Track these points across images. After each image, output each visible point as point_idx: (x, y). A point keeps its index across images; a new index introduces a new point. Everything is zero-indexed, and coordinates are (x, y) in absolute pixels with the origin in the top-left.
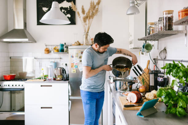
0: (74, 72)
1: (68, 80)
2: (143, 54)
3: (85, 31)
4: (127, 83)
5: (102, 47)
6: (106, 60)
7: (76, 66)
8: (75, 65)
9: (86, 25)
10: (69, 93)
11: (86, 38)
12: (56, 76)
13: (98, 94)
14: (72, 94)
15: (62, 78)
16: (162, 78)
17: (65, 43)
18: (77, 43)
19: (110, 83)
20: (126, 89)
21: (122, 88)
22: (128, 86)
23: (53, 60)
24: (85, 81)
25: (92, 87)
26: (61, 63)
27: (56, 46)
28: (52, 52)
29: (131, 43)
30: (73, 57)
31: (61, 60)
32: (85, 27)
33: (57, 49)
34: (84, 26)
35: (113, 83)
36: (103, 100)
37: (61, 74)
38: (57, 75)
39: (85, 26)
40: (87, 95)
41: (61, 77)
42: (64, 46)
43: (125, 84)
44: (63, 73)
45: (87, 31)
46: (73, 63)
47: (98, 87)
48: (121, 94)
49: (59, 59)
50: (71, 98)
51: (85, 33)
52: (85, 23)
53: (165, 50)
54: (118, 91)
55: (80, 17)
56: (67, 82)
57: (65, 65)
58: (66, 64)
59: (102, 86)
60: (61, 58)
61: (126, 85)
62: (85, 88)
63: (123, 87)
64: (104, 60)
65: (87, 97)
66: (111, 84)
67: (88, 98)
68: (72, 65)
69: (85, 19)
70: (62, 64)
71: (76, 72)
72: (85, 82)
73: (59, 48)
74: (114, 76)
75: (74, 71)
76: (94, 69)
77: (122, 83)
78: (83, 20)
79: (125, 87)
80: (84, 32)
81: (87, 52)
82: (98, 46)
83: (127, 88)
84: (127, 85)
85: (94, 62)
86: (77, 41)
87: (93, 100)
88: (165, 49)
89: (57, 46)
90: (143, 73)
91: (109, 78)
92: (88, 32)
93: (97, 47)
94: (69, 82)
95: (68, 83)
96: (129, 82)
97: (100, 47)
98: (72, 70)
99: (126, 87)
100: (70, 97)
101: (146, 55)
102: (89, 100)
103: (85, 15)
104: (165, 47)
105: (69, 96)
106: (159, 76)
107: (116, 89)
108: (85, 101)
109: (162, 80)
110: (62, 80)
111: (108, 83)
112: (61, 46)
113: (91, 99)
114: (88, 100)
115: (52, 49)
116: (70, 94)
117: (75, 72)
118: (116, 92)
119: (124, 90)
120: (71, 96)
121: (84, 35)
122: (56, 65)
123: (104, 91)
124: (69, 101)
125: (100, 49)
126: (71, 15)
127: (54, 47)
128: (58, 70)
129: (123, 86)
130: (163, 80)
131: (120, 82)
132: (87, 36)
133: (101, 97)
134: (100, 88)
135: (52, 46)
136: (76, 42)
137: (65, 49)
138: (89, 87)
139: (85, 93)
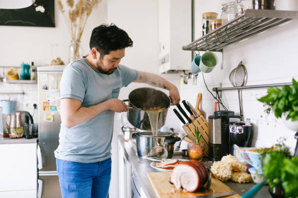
0: (49, 119)
1: (37, 136)
2: (186, 83)
3: (73, 39)
4: (163, 139)
5: (107, 57)
6: (116, 92)
7: (53, 108)
8: (50, 104)
9: (76, 26)
10: (38, 163)
11: (76, 51)
12: (9, 129)
13: (97, 166)
14: (43, 166)
15: (24, 133)
16: (240, 127)
17: (33, 64)
18: (56, 62)
19: (123, 141)
20: (161, 153)
21: (151, 151)
22: (164, 145)
23: (7, 97)
24: (66, 137)
25: (83, 152)
26: (25, 104)
27: (14, 67)
28: (5, 80)
29: (164, 62)
30: (46, 88)
31: (25, 96)
32: (74, 31)
33: (16, 74)
34: (72, 29)
35: (130, 141)
36: (109, 179)
37: (21, 125)
38: (12, 126)
39: (74, 28)
40: (70, 170)
41: (21, 131)
42: (31, 69)
43: (159, 143)
44: (27, 122)
45: (76, 39)
46: (47, 101)
47: (98, 151)
48: (152, 164)
49: (20, 94)
50: (42, 173)
51: (73, 42)
52: (73, 23)
53: (242, 68)
54: (144, 157)
55: (63, 12)
56: (35, 140)
57: (33, 107)
58: (35, 106)
59: (107, 149)
60: (23, 93)
61: (161, 146)
62: (66, 153)
63: (155, 149)
64: (111, 91)
65: (70, 174)
66: (126, 143)
67: (72, 178)
68: (45, 105)
69: (74, 16)
70: (27, 105)
71: (54, 120)
72: (67, 141)
73: (20, 72)
74: (132, 127)
75: (48, 117)
76: (88, 107)
77: (151, 139)
78: (70, 17)
79: (158, 149)
80: (71, 40)
81: (73, 67)
82: (98, 54)
83: (163, 150)
84: (162, 144)
85: (88, 92)
86: (58, 59)
87: (84, 182)
88: (242, 66)
89: (17, 68)
90: (195, 118)
91: (121, 130)
92: (79, 41)
93: (95, 57)
94: (38, 141)
95: (36, 144)
96: (167, 138)
97: (102, 57)
98: (45, 115)
99: (161, 148)
100: (39, 172)
101: (194, 84)
102: (76, 182)
103: (74, 8)
104: (241, 62)
105: (38, 170)
106: (232, 123)
107: (140, 155)
108: (66, 185)
109: (240, 131)
110: (24, 136)
111: (119, 141)
112: (24, 69)
113: (79, 179)
114: (72, 182)
115: (4, 73)
116: (40, 167)
117: (52, 120)
118: (138, 159)
119: (156, 156)
120: (41, 170)
121: (70, 46)
122: (13, 106)
123: (110, 158)
124: (39, 180)
125: (102, 63)
126: (44, 7)
127: (9, 70)
128: (16, 116)
129: (155, 147)
130: (243, 132)
131: (148, 139)
132: (77, 49)
133: (104, 172)
134: (101, 154)
135: (5, 69)
136: (54, 60)
137: (32, 74)
138: (75, 152)
139: (66, 167)
